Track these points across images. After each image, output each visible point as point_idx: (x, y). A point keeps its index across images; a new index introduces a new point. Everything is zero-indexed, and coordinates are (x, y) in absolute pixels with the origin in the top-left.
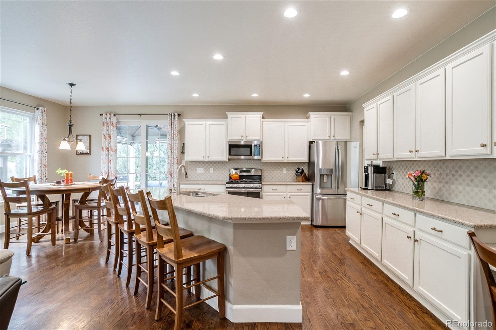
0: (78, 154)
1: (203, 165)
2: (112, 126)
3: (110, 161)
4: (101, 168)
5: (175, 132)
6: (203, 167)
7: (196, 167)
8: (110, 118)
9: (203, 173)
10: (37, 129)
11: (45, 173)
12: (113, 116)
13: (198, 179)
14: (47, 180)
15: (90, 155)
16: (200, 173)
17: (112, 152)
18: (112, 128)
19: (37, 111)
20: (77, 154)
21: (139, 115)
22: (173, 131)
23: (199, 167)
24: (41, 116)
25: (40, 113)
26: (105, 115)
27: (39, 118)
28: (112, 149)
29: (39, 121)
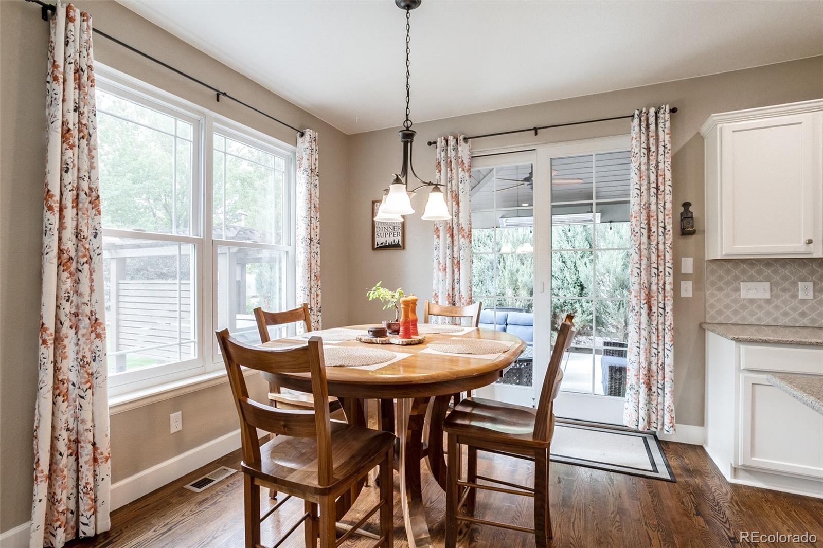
0: (376, 247)
1: (768, 272)
2: (460, 169)
3: (456, 264)
4: (434, 282)
5: (661, 166)
6: (767, 279)
7: (737, 278)
8: (456, 149)
9: (768, 301)
10: (302, 182)
11: (317, 295)
12: (461, 142)
13: (744, 318)
14: (320, 312)
15: (404, 248)
16: (752, 301)
17: (462, 240)
18: (461, 174)
19: (300, 140)
20: (374, 249)
21: (534, 131)
22: (653, 163)
23: (751, 279)
24: (308, 151)
25: (307, 145)
26: (441, 143)
27: (306, 157)
28: (461, 230)
29: (305, 163)
